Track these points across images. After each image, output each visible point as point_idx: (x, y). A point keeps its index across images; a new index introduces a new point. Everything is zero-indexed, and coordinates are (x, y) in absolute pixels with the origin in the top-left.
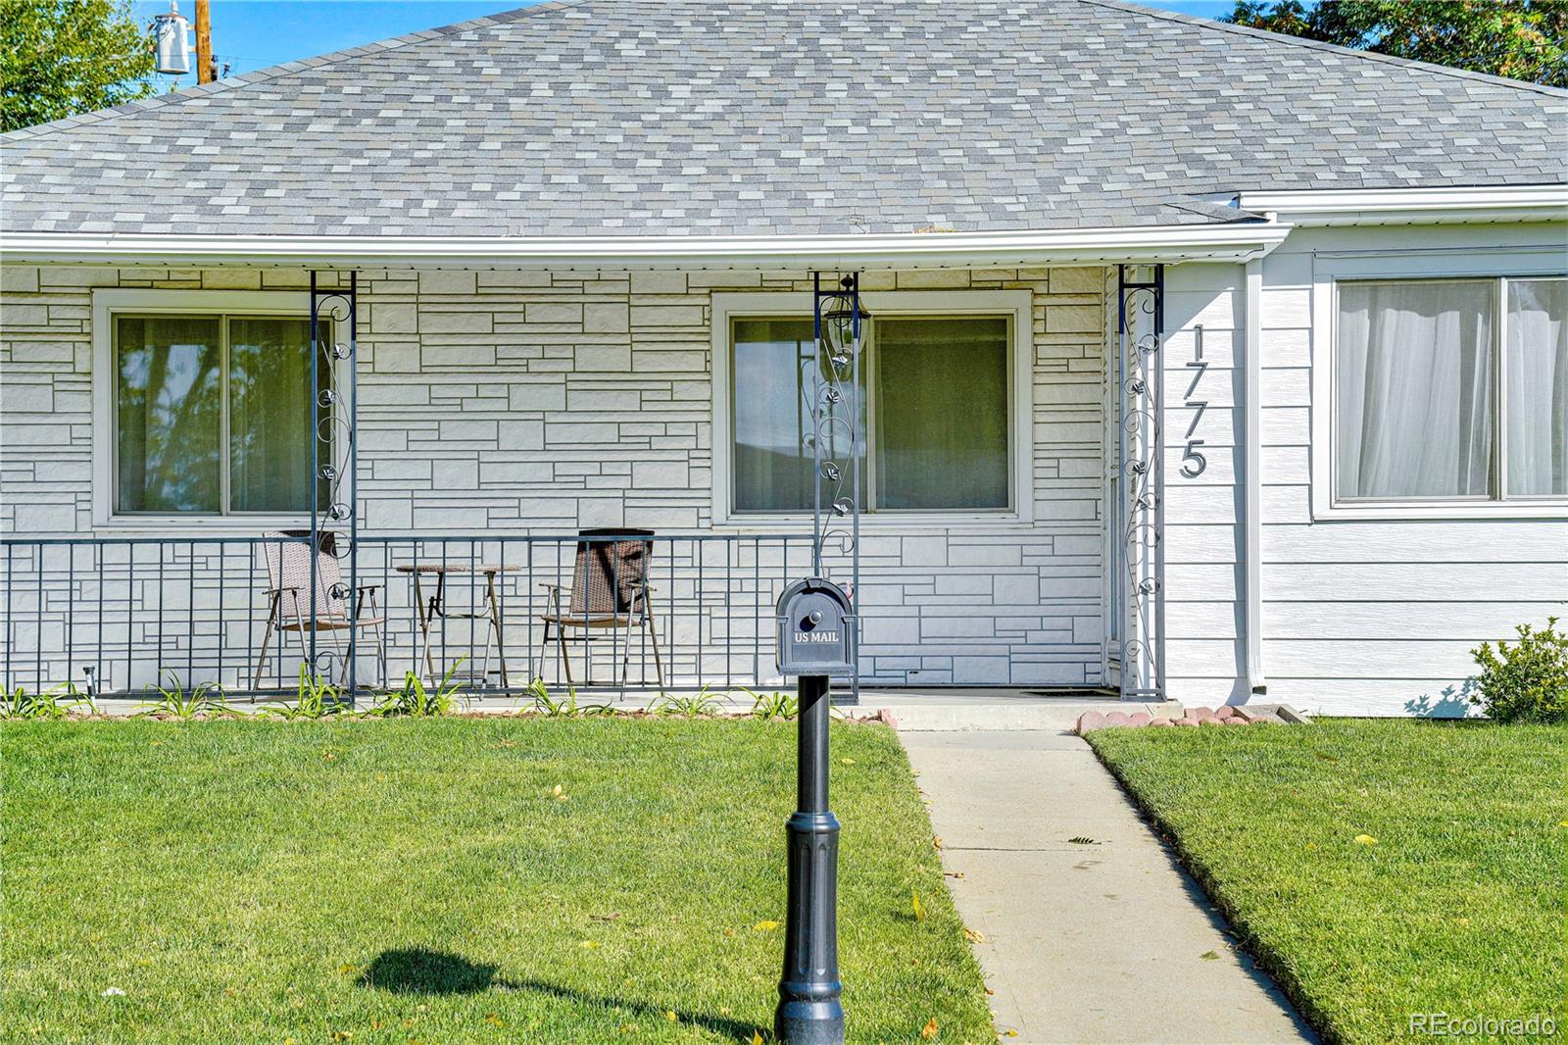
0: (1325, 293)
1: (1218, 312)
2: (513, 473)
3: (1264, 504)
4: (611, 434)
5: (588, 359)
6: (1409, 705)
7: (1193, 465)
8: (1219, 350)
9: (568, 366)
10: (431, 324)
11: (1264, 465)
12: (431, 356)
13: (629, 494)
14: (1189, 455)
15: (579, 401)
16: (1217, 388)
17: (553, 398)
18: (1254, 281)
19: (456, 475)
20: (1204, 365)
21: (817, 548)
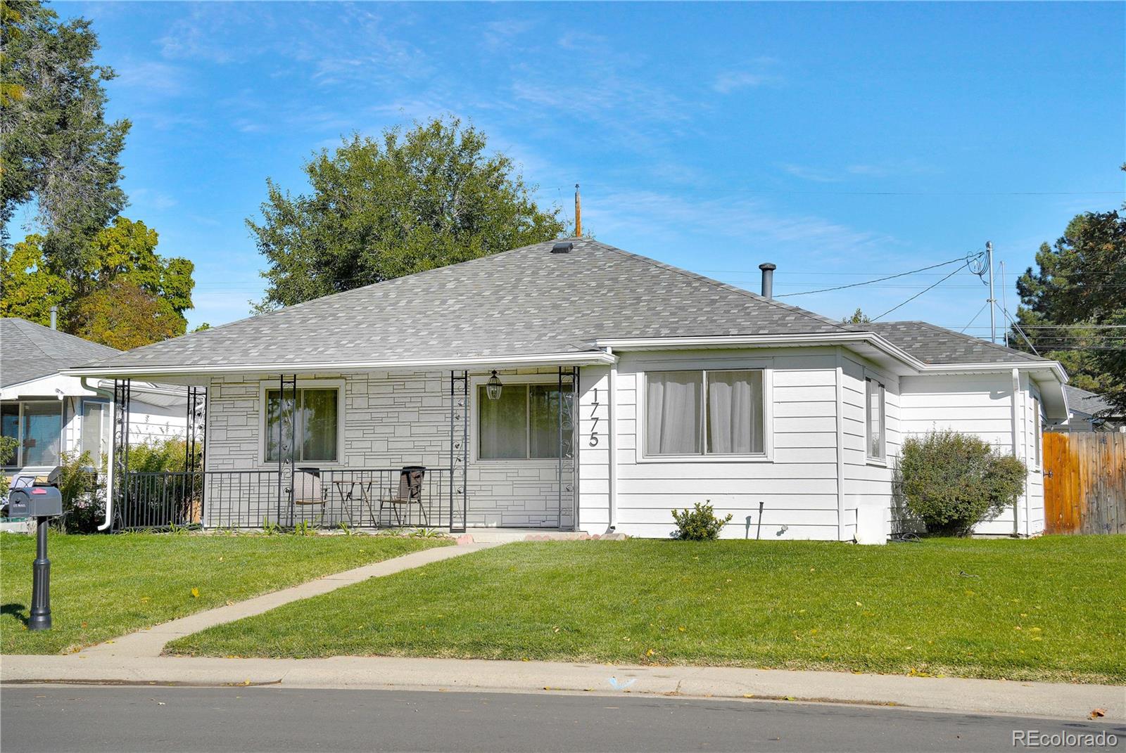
0: (641, 376)
1: (602, 384)
2: (399, 445)
3: (618, 457)
4: (434, 430)
5: (427, 402)
6: (671, 534)
7: (594, 442)
8: (602, 397)
9: (419, 405)
10: (372, 390)
11: (618, 442)
12: (372, 402)
13: (441, 453)
14: (592, 438)
15: (424, 418)
16: (602, 412)
17: (414, 417)
18: (614, 372)
19: (380, 446)
20: (598, 404)
21: (452, 473)
